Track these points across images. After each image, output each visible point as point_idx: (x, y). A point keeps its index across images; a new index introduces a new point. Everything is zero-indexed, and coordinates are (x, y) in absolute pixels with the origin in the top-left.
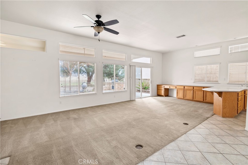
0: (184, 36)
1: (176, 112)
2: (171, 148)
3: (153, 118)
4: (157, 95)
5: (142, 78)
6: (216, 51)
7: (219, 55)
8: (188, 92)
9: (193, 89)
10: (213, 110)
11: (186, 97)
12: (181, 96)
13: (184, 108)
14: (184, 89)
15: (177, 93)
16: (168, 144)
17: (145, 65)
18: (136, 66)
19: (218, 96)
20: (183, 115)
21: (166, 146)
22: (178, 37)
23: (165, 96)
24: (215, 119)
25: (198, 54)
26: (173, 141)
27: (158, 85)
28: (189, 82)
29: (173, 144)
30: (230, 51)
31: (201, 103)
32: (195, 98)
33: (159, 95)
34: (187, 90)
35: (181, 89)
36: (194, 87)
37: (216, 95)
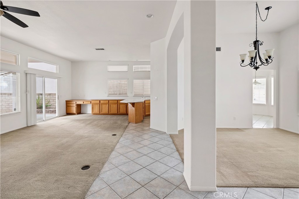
0: (104, 49)
1: (99, 128)
2: (114, 156)
3: (80, 139)
4: (66, 114)
5: (46, 93)
6: (124, 68)
7: (127, 71)
8: (104, 106)
9: (109, 102)
10: (128, 120)
11: (102, 112)
12: (97, 111)
13: (105, 122)
14: (100, 104)
15: (93, 108)
16: (110, 154)
17: (50, 75)
18: (37, 75)
19: (132, 106)
20: (108, 129)
21: (110, 157)
22: (97, 49)
23: (77, 114)
24: (131, 126)
25: (111, 68)
26: (112, 150)
27: (67, 101)
28: (104, 96)
29: (113, 153)
30: (134, 70)
31: (115, 116)
32: (111, 111)
33: (68, 114)
34: (102, 104)
35: (97, 104)
36: (110, 101)
37: (130, 106)
